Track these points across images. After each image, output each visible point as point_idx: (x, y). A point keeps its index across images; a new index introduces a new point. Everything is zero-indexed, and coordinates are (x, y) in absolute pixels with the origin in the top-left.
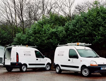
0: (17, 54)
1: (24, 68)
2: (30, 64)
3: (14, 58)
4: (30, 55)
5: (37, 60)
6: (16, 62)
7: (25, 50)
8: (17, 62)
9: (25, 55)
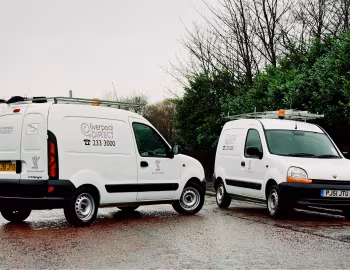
0: (52, 139)
1: (84, 207)
2: (111, 189)
3: (35, 159)
4: (112, 143)
5: (144, 164)
6: (45, 177)
7: (88, 121)
8: (51, 178)
9: (87, 142)
